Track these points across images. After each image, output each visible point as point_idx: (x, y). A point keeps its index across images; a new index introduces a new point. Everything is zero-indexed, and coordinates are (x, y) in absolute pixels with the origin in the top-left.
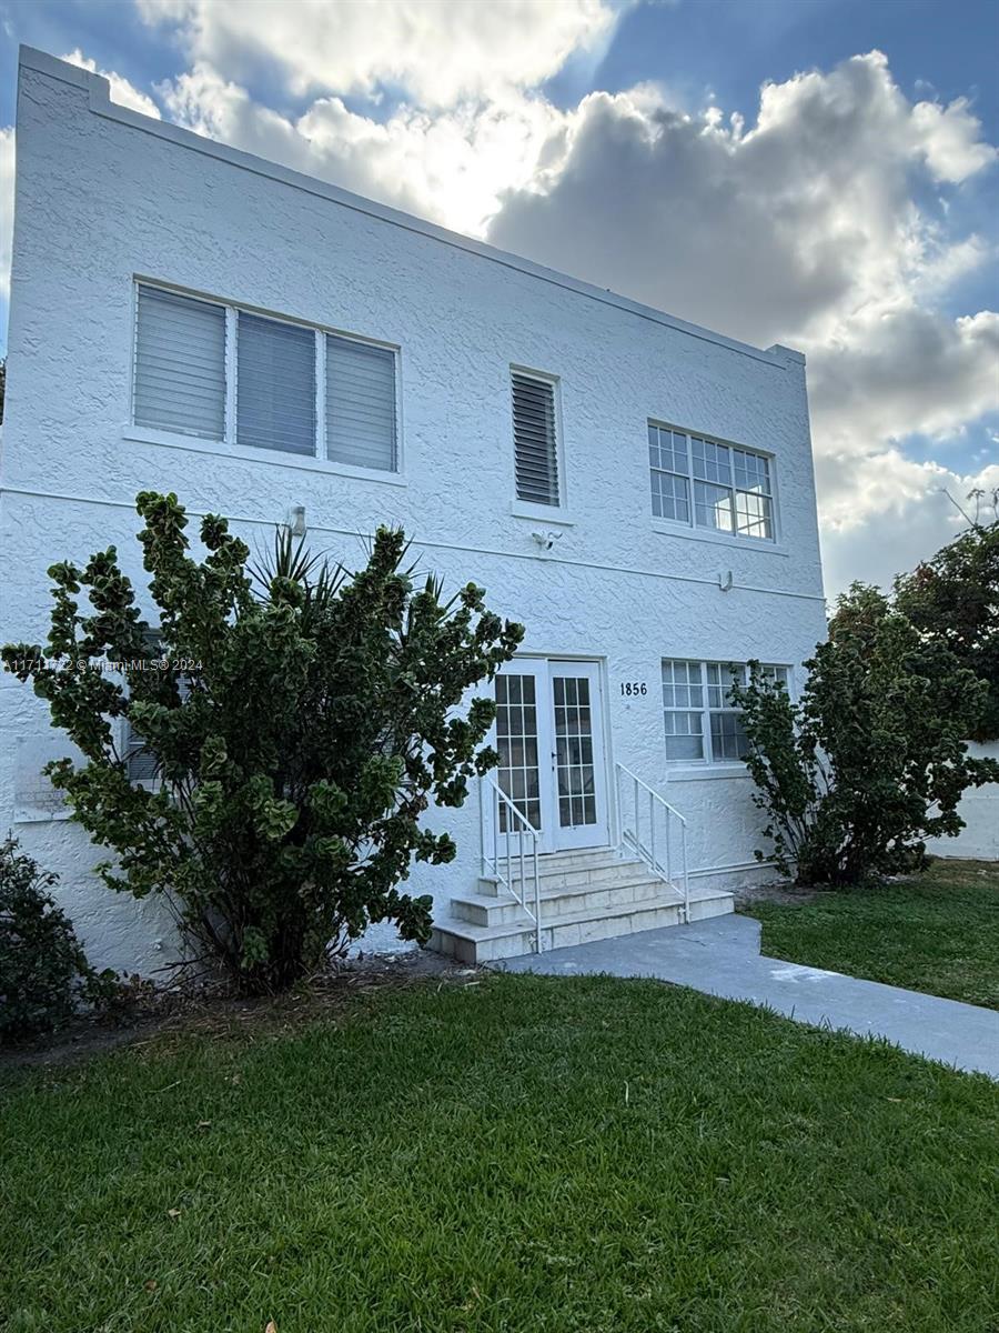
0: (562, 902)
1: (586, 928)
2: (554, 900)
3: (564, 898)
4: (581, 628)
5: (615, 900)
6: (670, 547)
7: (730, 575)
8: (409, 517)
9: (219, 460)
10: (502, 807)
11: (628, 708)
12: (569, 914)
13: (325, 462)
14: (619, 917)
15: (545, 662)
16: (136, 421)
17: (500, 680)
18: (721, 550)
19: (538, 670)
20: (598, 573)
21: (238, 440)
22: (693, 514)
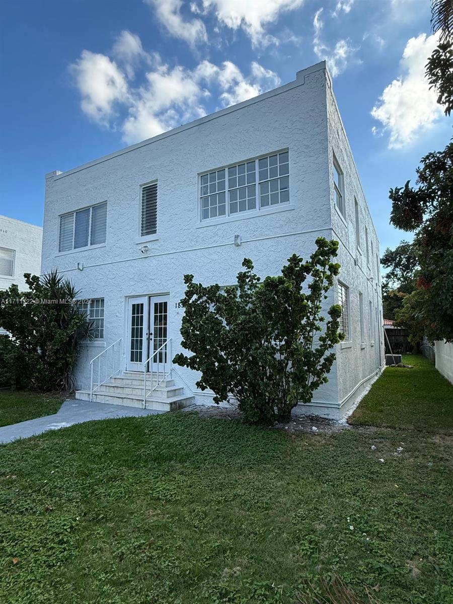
0: (116, 388)
1: (107, 398)
2: (113, 387)
4: (158, 282)
5: (134, 393)
6: (205, 233)
7: (237, 237)
8: (106, 256)
9: (69, 256)
10: (132, 353)
11: (178, 313)
12: (109, 392)
13: (89, 246)
14: (119, 398)
15: (147, 298)
16: (60, 251)
17: (134, 305)
18: (238, 223)
19: (144, 301)
20: (168, 256)
21: (75, 248)
22: (227, 209)
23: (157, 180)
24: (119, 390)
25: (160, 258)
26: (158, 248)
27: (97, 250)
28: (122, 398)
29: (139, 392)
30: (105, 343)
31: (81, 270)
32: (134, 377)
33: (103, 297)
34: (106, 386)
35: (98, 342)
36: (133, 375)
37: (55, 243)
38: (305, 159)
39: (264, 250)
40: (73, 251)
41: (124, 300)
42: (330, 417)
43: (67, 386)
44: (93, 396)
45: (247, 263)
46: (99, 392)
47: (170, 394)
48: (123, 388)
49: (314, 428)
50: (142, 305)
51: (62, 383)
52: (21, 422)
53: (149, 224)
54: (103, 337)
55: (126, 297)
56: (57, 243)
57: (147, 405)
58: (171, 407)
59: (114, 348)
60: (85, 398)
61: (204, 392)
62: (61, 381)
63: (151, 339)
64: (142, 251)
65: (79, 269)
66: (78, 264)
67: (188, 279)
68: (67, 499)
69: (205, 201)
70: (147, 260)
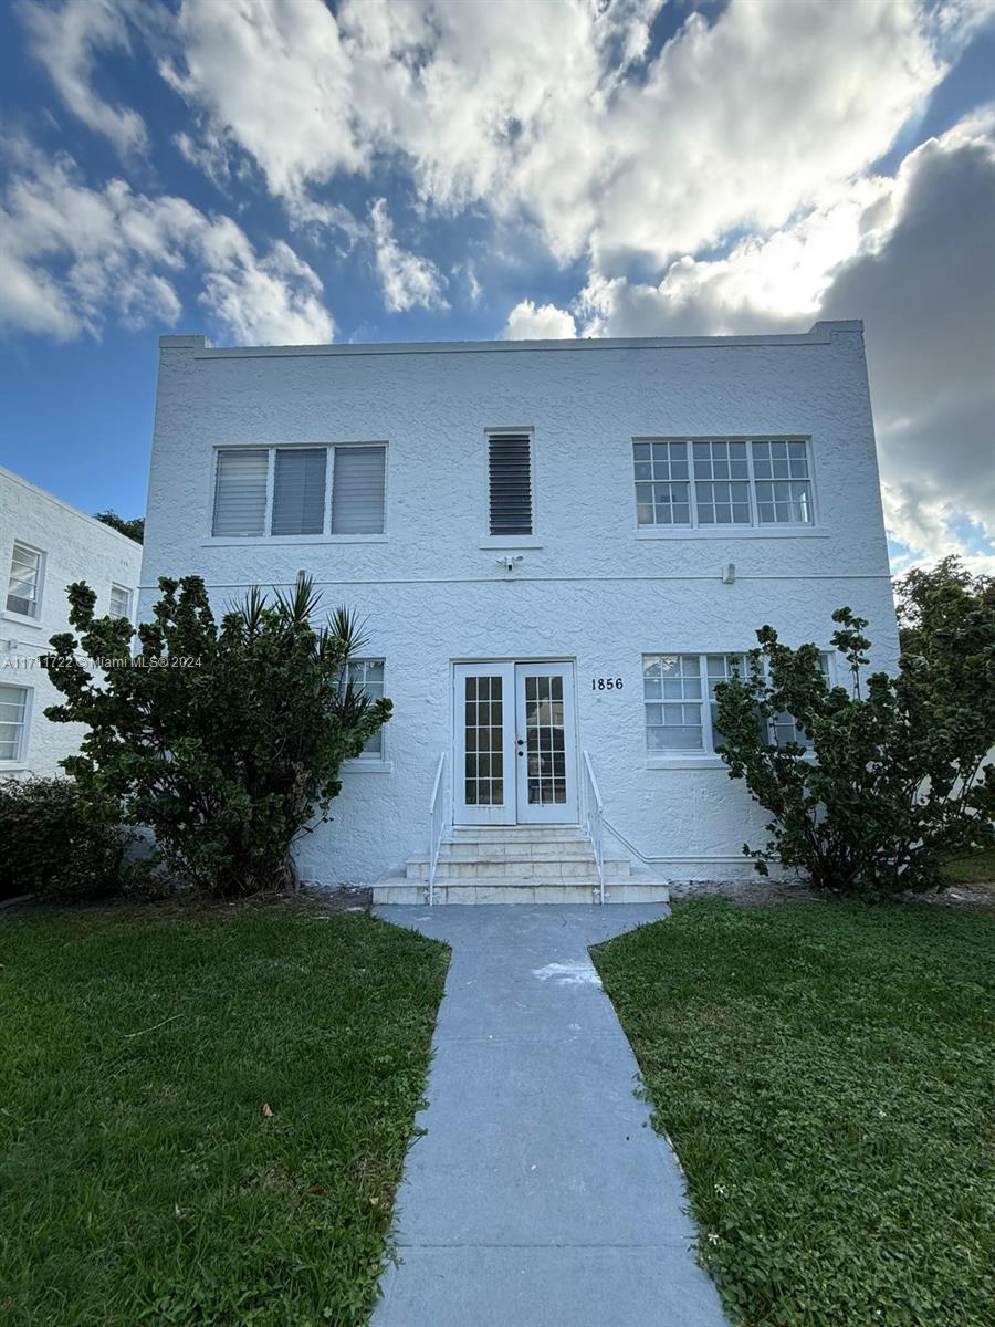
0: (480, 867)
1: (485, 892)
2: (473, 864)
3: (483, 863)
4: (547, 633)
5: (538, 872)
6: (657, 551)
7: (732, 567)
8: (389, 563)
9: (257, 549)
10: (470, 784)
11: (599, 701)
13: (330, 536)
15: (511, 665)
16: (214, 534)
17: (470, 681)
18: (725, 544)
19: (505, 671)
20: (570, 584)
21: (274, 534)
22: (694, 515)
23: (532, 428)
24: (492, 871)
25: (548, 586)
26: (540, 564)
27: (359, 548)
30: (391, 763)
33: (382, 655)
34: (450, 864)
35: (368, 762)
37: (200, 512)
40: (267, 538)
41: (446, 666)
46: (442, 879)
48: (505, 863)
53: (511, 512)
54: (381, 751)
55: (452, 660)
56: (206, 512)
57: (607, 894)
58: (668, 892)
63: (521, 754)
64: (508, 567)
66: (301, 573)
69: (642, 492)
70: (511, 586)
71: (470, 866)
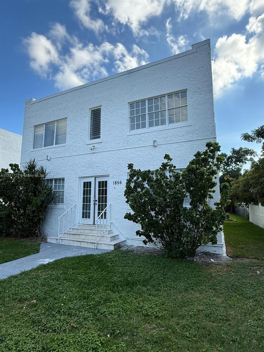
0: (74, 235)
2: (73, 234)
4: (102, 168)
6: (133, 139)
7: (155, 141)
8: (66, 152)
9: (40, 151)
10: (83, 212)
11: (115, 188)
12: (70, 238)
13: (54, 146)
14: (78, 241)
15: (94, 178)
16: (34, 148)
17: (84, 183)
18: (154, 133)
19: (92, 180)
20: (108, 152)
21: (44, 146)
22: (147, 124)
23: (101, 106)
24: (77, 236)
25: (103, 154)
26: (101, 147)
27: (60, 148)
28: (80, 242)
29: (90, 238)
30: (65, 206)
31: (49, 160)
32: (85, 228)
33: (63, 177)
34: (68, 234)
35: (60, 206)
36: (84, 227)
37: (31, 143)
38: (198, 96)
39: (172, 150)
40: (43, 148)
41: (78, 179)
42: (217, 253)
43: (39, 234)
44: (60, 240)
45: (167, 157)
46: (63, 238)
47: (112, 239)
48: (80, 235)
49: (211, 260)
50: (90, 182)
51: (36, 232)
52: (17, 259)
53: (95, 132)
54: (63, 203)
55: (79, 177)
56: (32, 143)
57: (98, 246)
58: (115, 247)
59: (72, 209)
60: (54, 242)
61: (140, 238)
62: (36, 230)
63: (96, 204)
64: (91, 149)
65: (47, 159)
66: (47, 156)
67: (130, 166)
68: (83, 318)
69: (132, 119)
70: (94, 155)
71: (72, 235)
